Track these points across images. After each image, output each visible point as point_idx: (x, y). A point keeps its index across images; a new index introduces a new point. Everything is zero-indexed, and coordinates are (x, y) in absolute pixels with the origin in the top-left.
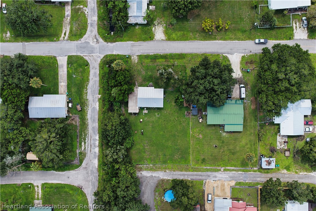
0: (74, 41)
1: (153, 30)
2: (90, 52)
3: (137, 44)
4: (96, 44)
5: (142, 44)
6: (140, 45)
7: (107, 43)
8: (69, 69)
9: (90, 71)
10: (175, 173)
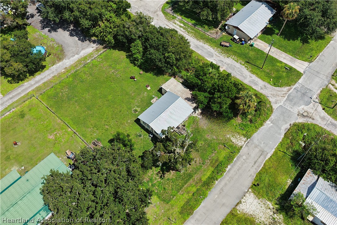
0: (321, 92)
2: (291, 98)
3: (260, 160)
4: (299, 112)
5: (255, 166)
7: (290, 125)
8: (283, 65)
9: (264, 81)
10: (52, 75)
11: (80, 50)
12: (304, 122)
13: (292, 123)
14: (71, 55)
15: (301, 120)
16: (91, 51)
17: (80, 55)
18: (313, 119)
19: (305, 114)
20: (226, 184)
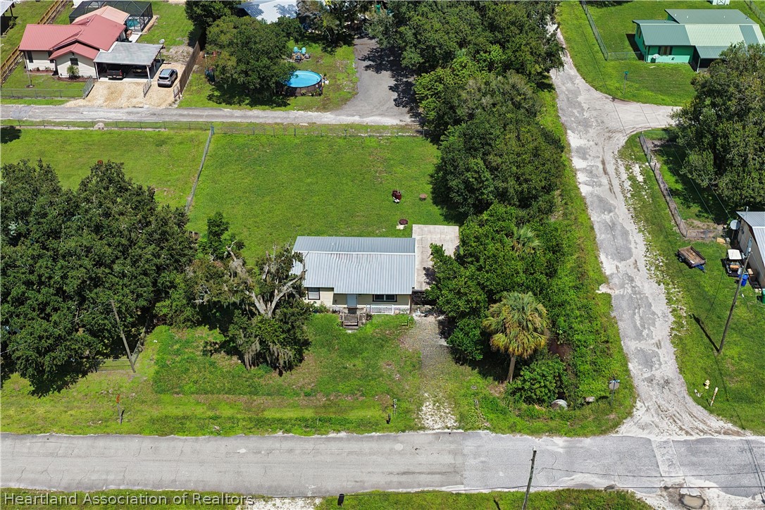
4: (680, 485)
5: (396, 479)
6: (404, 473)
7: (611, 487)
11: (376, 113)
16: (388, 124)
19: (692, 502)
20: (291, 451)
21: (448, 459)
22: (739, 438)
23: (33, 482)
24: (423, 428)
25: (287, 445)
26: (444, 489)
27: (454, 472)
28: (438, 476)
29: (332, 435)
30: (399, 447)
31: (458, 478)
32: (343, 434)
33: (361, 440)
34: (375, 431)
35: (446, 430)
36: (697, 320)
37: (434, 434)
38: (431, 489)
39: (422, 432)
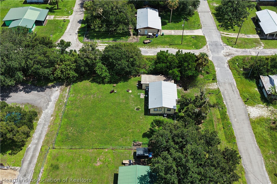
0: (222, 40)
1: (260, 105)
2: (212, 50)
3: (234, 88)
4: (224, 55)
5: (235, 93)
6: (233, 91)
7: (227, 63)
9: (190, 50)
11: (48, 97)
12: (231, 58)
13: (227, 61)
14: (45, 105)
15: (229, 58)
16: (59, 94)
17: (52, 100)
18: (233, 54)
19: (227, 54)
20: (233, 111)
21: (227, 85)
22: (208, 46)
23: (262, 164)
24: (218, 88)
25: (231, 111)
26: (236, 85)
27: (231, 84)
28: (232, 86)
29: (225, 103)
30: (226, 92)
31: (232, 83)
32: (224, 102)
33: (225, 99)
34: (222, 96)
35: (218, 84)
36: (171, 45)
37: (220, 86)
38: (236, 88)
39: (220, 89)
